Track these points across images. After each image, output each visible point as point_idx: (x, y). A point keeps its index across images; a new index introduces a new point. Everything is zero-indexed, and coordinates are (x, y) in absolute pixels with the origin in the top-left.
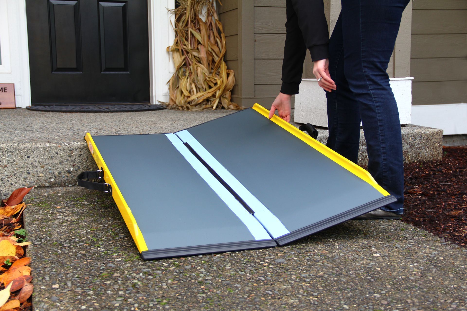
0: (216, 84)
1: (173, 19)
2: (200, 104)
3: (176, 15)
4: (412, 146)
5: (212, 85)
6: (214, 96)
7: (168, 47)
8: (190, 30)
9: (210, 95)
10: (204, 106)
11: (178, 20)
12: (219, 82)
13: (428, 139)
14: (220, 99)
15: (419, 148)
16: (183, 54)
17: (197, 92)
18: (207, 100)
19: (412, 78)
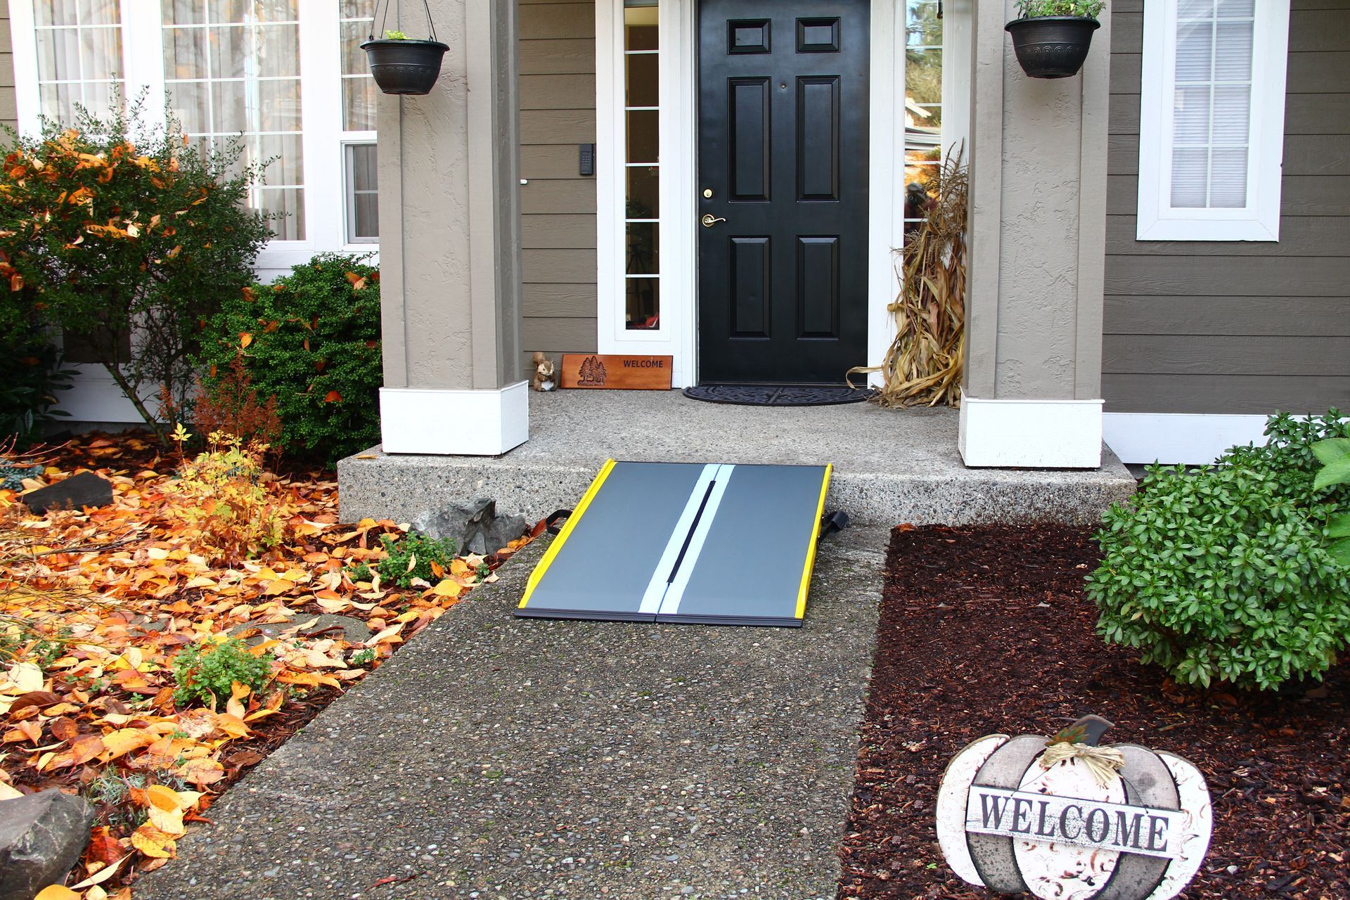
0: (947, 365)
1: (900, 261)
2: (913, 396)
3: (905, 256)
4: (1084, 502)
5: (941, 367)
6: (938, 384)
7: (891, 305)
8: (924, 279)
9: (930, 383)
10: (919, 400)
11: (908, 263)
12: (951, 363)
13: (1110, 494)
14: (947, 390)
15: (1096, 506)
16: (908, 317)
17: (918, 377)
18: (928, 391)
19: (1103, 401)
